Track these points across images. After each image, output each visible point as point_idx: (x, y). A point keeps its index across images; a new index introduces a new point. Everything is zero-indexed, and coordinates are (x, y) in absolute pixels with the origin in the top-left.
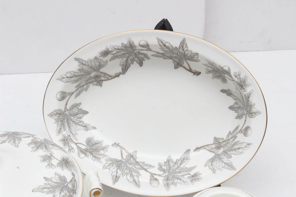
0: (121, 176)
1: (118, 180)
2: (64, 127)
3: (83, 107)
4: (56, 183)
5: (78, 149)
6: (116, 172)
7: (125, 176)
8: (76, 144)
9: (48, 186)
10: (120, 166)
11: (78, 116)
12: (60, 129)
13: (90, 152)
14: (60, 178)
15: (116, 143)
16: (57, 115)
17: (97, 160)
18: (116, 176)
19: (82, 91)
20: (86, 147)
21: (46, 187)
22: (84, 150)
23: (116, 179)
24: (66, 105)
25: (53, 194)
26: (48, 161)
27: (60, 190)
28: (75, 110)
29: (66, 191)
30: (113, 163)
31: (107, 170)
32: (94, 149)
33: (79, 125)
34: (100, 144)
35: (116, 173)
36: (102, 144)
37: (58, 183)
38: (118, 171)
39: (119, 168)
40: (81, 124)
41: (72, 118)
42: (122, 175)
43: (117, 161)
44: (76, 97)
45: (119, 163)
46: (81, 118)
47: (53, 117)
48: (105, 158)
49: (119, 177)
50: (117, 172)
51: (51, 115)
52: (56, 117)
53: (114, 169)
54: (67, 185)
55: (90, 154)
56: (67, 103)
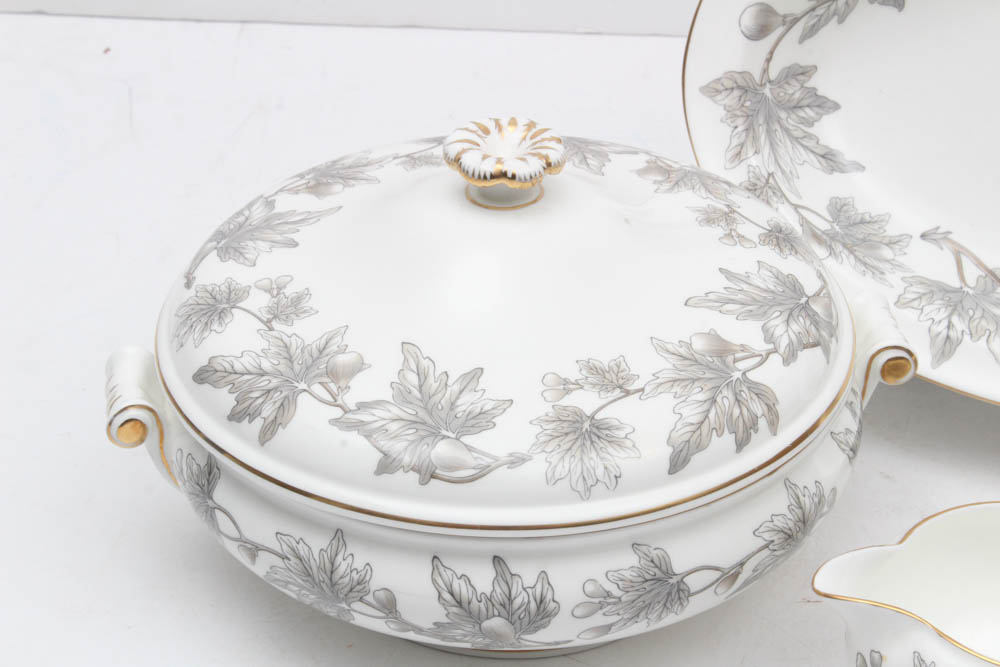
0: (967, 338)
1: (951, 353)
2: (755, 139)
3: (822, 84)
4: (765, 291)
5: (802, 225)
6: (945, 323)
7: (984, 339)
8: (796, 207)
9: (740, 296)
10: (960, 305)
11: (801, 113)
12: (742, 145)
13: (845, 245)
14: (777, 278)
15: (938, 228)
16: (737, 93)
17: (873, 273)
18: (948, 337)
19: (827, 21)
20: (830, 228)
21: (732, 297)
22: (823, 232)
23: (946, 347)
24: (768, 60)
25: (762, 323)
26: (723, 224)
27: (786, 315)
28: (794, 91)
29: (808, 323)
30: (932, 292)
31: (910, 314)
32: (857, 239)
33: (806, 148)
34: (876, 227)
35: (948, 327)
36: (886, 228)
37: (773, 292)
38: (955, 319)
39: (956, 312)
40: (811, 144)
41: (783, 115)
42: (971, 334)
43: (945, 289)
44: (803, 39)
45: (955, 298)
46: (810, 123)
47: (719, 97)
48: (900, 274)
49: (959, 342)
50: (950, 322)
51: (712, 90)
52: (731, 99)
53: (937, 311)
54: (807, 302)
55: (845, 251)
56: (771, 53)
